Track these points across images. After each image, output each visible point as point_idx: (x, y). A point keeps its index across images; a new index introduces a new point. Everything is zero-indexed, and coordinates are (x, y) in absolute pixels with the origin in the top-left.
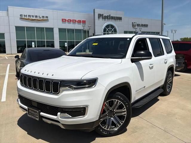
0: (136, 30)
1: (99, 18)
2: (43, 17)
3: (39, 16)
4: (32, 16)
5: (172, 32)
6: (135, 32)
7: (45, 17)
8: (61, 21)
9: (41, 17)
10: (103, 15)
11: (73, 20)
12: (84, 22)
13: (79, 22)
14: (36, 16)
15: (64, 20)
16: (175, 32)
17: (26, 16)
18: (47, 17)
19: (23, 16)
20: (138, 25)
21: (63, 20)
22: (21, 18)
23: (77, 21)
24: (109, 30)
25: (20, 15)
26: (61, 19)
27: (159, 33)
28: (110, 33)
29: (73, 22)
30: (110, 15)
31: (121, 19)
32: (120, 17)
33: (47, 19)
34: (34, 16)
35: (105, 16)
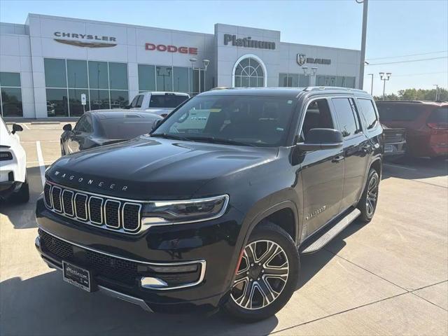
0: (305, 72)
1: (226, 43)
2: (104, 38)
3: (96, 37)
4: (81, 35)
5: (381, 77)
6: (304, 75)
7: (109, 39)
8: (144, 48)
9: (100, 39)
10: (234, 36)
11: (169, 47)
12: (193, 51)
13: (183, 50)
14: (90, 37)
16: (389, 77)
17: (68, 35)
18: (114, 39)
20: (310, 61)
21: (147, 45)
22: (56, 40)
23: (178, 48)
24: (247, 69)
25: (55, 34)
26: (144, 45)
27: (353, 79)
28: (249, 76)
29: (169, 51)
30: (249, 38)
31: (274, 48)
32: (272, 41)
33: (113, 42)
34: (86, 38)
35: (239, 40)
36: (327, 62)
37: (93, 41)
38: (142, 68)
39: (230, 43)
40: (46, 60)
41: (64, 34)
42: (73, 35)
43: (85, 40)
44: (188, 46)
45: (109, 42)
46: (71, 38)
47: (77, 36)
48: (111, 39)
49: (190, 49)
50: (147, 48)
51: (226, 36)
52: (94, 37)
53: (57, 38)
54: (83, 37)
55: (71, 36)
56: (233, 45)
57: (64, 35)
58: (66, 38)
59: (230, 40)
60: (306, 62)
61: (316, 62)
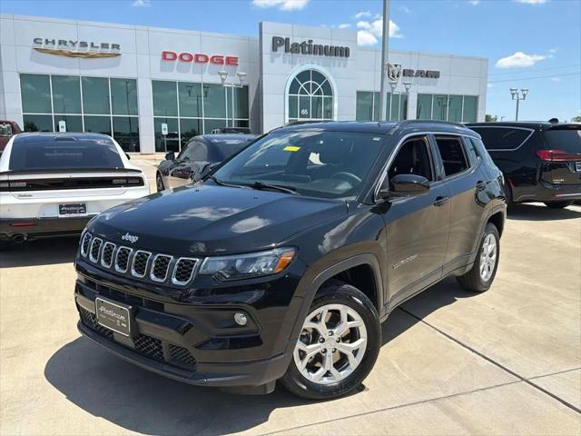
0: (393, 89)
1: (274, 49)
2: (105, 46)
4: (71, 42)
5: (513, 95)
7: (110, 46)
8: (160, 57)
9: (97, 47)
10: (287, 39)
11: (197, 56)
12: (231, 61)
13: (218, 60)
14: (84, 44)
15: (169, 56)
16: (524, 95)
17: (53, 42)
18: (118, 47)
19: (43, 41)
20: (408, 73)
21: (165, 54)
22: (37, 49)
23: (210, 57)
24: (307, 86)
25: (35, 40)
26: (161, 53)
27: (475, 99)
28: (311, 95)
29: (197, 61)
30: (311, 41)
31: (347, 55)
32: (344, 46)
33: (115, 51)
34: (78, 45)
35: (296, 45)
36: (435, 75)
37: (88, 50)
38: (157, 85)
39: (281, 49)
40: (23, 77)
41: (47, 40)
42: (60, 42)
43: (76, 49)
44: (225, 54)
45: (110, 51)
46: (56, 47)
47: (65, 43)
48: (113, 46)
49: (228, 59)
50: (165, 58)
51: (275, 39)
52: (89, 44)
53: (37, 46)
54: (74, 44)
55: (57, 42)
56: (286, 51)
57: (47, 42)
58: (50, 47)
59: (281, 45)
60: (401, 75)
61: (416, 76)
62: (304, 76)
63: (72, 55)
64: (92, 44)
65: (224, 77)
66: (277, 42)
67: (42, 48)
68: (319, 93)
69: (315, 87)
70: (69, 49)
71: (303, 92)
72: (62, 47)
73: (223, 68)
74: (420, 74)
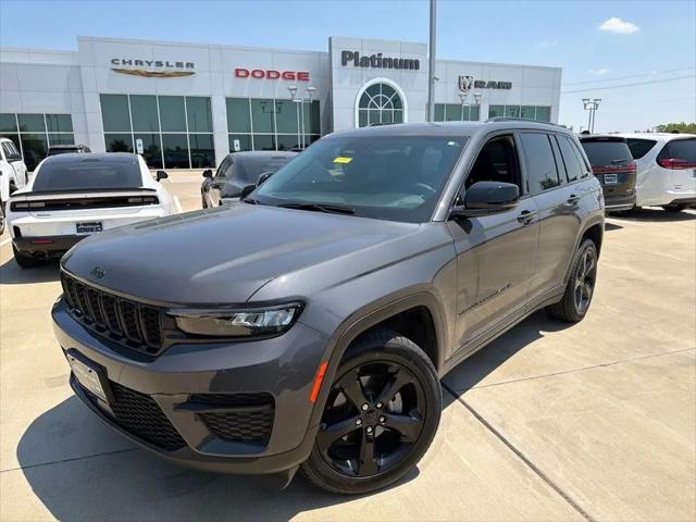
0: (463, 101)
1: (344, 64)
2: (179, 65)
4: (147, 62)
5: (585, 105)
7: (185, 65)
8: (233, 74)
9: (172, 66)
11: (269, 72)
12: (302, 77)
13: (289, 76)
14: (159, 64)
15: (241, 74)
17: (130, 62)
18: (192, 65)
19: (121, 62)
20: (479, 85)
21: (237, 71)
22: (115, 70)
23: (281, 73)
24: (377, 100)
25: (113, 61)
26: (234, 71)
27: (548, 109)
28: (381, 109)
29: (269, 77)
30: (380, 55)
31: (417, 67)
32: (414, 59)
33: (190, 70)
34: (153, 65)
35: (365, 58)
36: (507, 86)
37: (163, 69)
38: (232, 103)
39: (351, 63)
40: (103, 97)
42: (137, 62)
43: (152, 69)
44: (296, 70)
45: (184, 69)
46: (133, 67)
47: (141, 63)
48: (188, 65)
49: (299, 74)
50: (237, 75)
51: (344, 53)
52: (164, 64)
53: (116, 67)
54: (149, 64)
55: (133, 62)
57: (124, 62)
58: (127, 67)
59: (350, 59)
60: (473, 87)
61: (488, 87)
62: (373, 89)
63: (149, 75)
64: (167, 64)
65: (293, 92)
66: (347, 57)
67: (120, 68)
68: (389, 106)
69: (385, 100)
70: (145, 68)
71: (373, 106)
72: (139, 67)
73: (294, 84)
74: (492, 85)
